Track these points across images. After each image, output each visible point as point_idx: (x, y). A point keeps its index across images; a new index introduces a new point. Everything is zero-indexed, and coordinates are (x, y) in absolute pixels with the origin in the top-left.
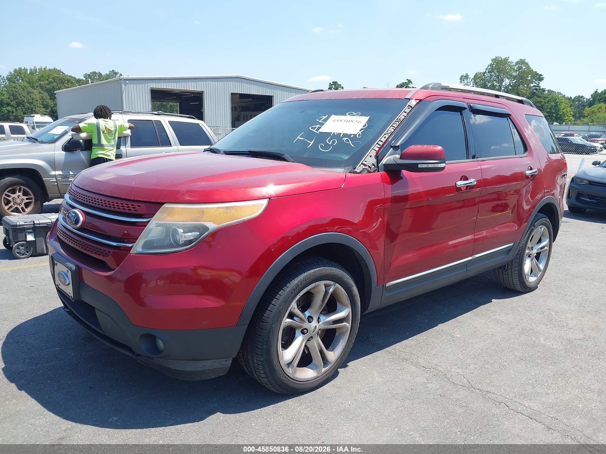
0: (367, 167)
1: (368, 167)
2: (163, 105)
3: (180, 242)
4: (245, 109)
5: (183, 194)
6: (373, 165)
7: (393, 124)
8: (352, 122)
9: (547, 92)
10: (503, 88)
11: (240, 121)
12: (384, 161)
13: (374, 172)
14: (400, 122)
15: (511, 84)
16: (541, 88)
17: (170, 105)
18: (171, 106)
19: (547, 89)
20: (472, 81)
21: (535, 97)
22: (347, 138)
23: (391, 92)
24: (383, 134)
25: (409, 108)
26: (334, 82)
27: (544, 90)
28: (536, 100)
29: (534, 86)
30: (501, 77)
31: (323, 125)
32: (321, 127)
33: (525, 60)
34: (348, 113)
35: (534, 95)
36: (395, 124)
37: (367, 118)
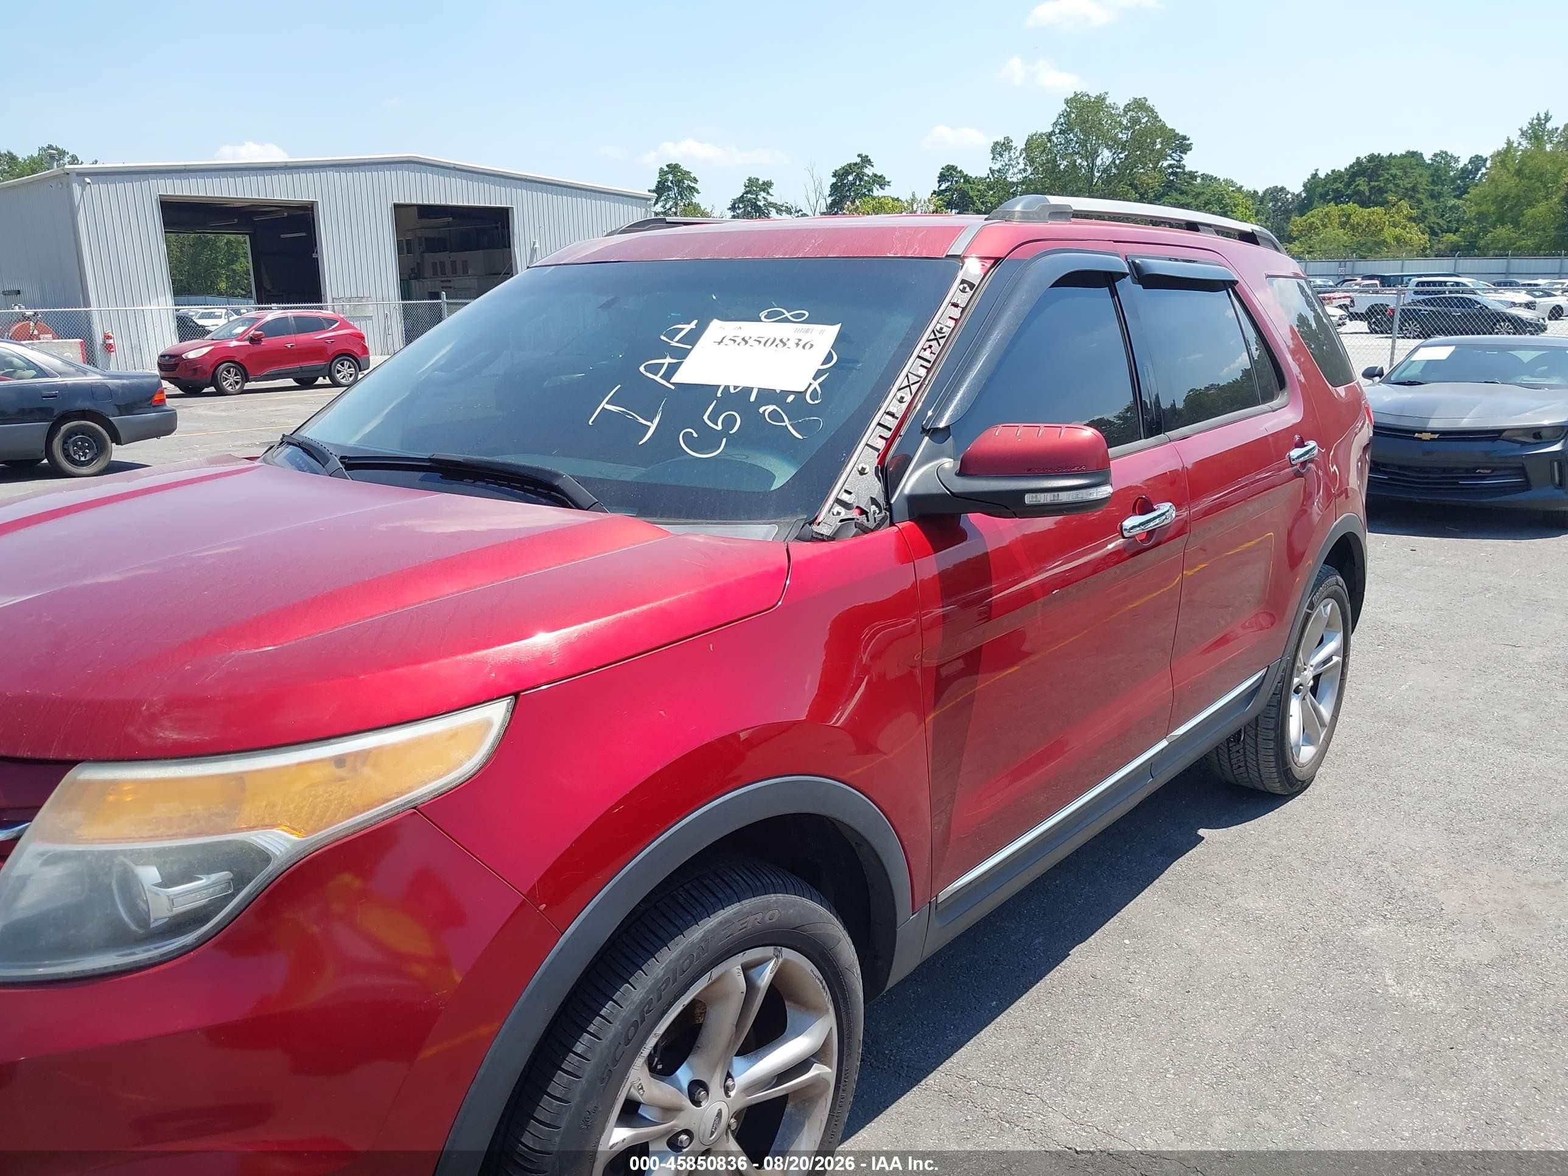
0: (854, 514)
1: (857, 511)
2: (207, 242)
3: (152, 920)
4: (435, 245)
5: (153, 719)
6: (874, 501)
7: (922, 348)
8: (785, 345)
9: (1199, 180)
10: (1099, 172)
11: (424, 278)
12: (909, 484)
13: (878, 526)
14: (942, 342)
15: (1117, 162)
16: (1187, 169)
17: (225, 241)
18: (228, 243)
19: (1199, 173)
20: (1021, 155)
21: (1174, 194)
22: (774, 407)
23: (897, 233)
24: (895, 389)
25: (964, 288)
26: (671, 164)
27: (1192, 176)
28: (1177, 200)
29: (1170, 166)
30: (1091, 144)
31: (685, 359)
32: (682, 362)
33: (1147, 100)
34: (765, 313)
35: (1171, 187)
36: (929, 351)
37: (832, 332)
